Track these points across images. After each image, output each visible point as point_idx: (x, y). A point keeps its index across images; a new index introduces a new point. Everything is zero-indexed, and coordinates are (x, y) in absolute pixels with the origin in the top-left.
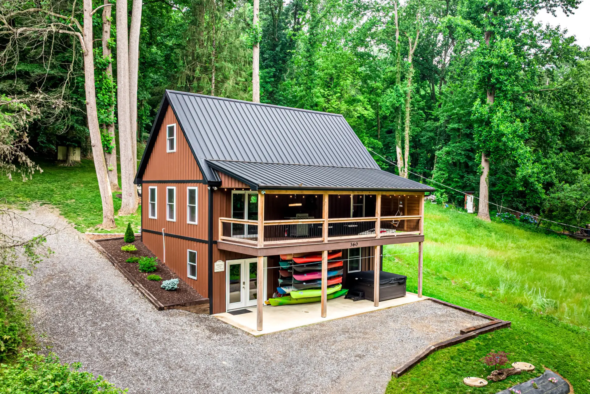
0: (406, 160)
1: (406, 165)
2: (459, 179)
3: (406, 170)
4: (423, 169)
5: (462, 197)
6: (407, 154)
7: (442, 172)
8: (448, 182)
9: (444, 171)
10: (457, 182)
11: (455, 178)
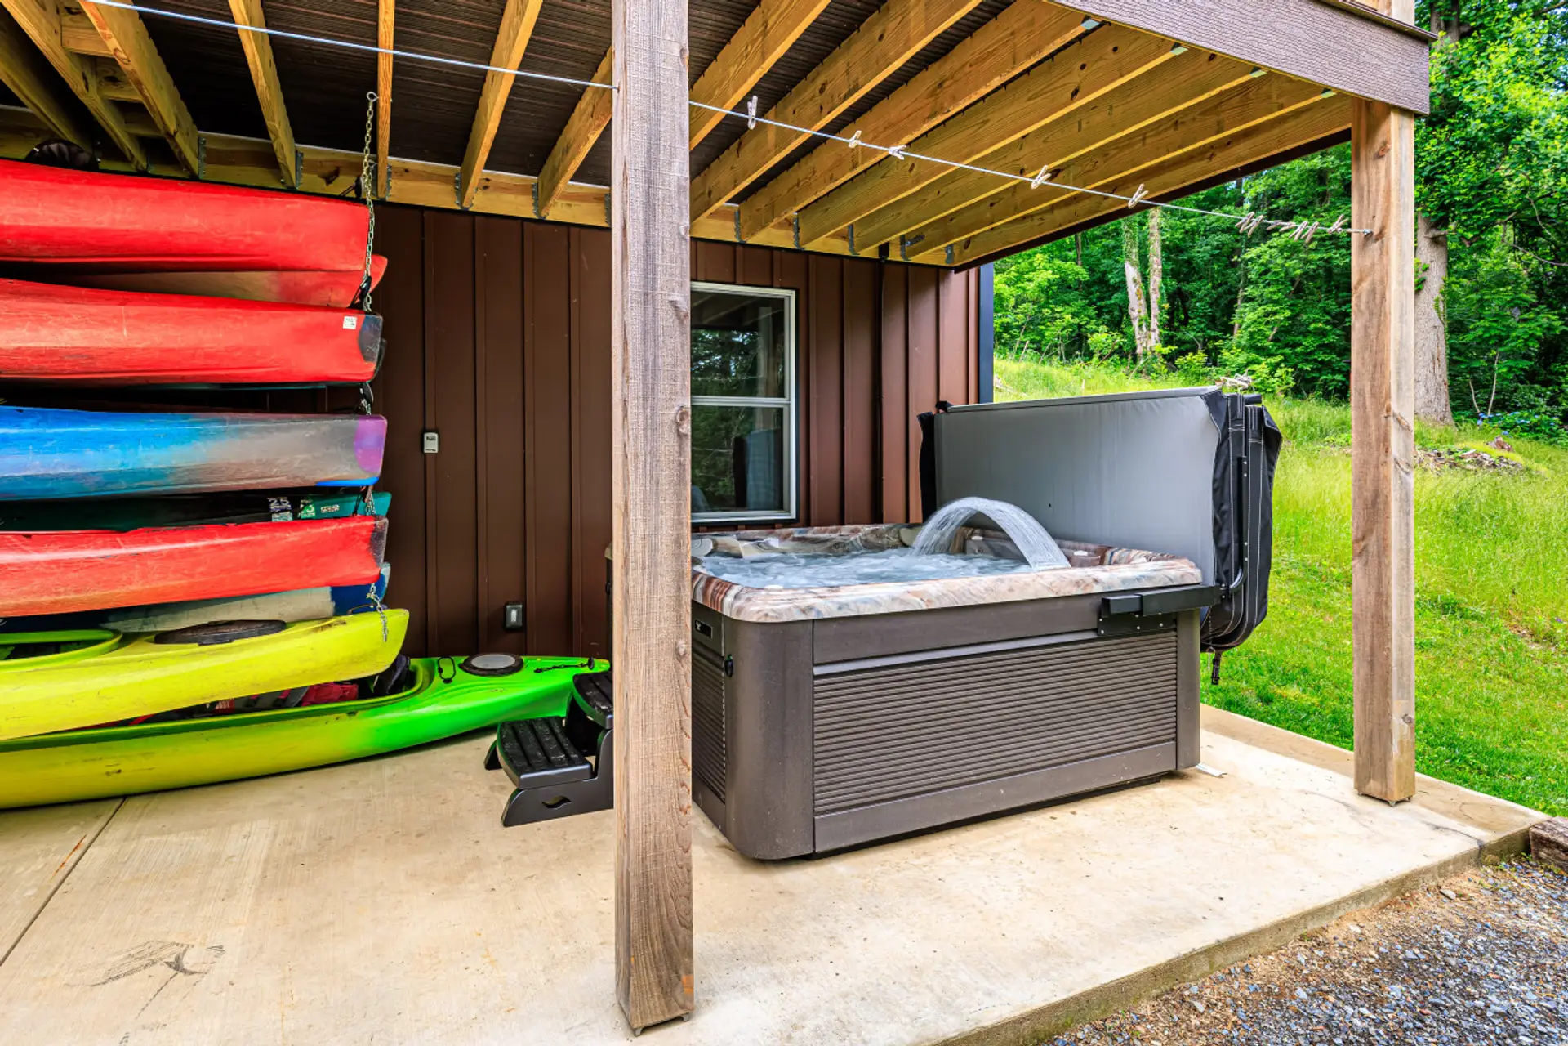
0: (1155, 297)
1: (1155, 311)
2: (1327, 323)
3: (1154, 322)
4: (1202, 330)
5: (1339, 377)
6: (1156, 280)
7: (1269, 308)
8: (1290, 339)
9: (1276, 302)
10: (1323, 333)
11: (1314, 321)
